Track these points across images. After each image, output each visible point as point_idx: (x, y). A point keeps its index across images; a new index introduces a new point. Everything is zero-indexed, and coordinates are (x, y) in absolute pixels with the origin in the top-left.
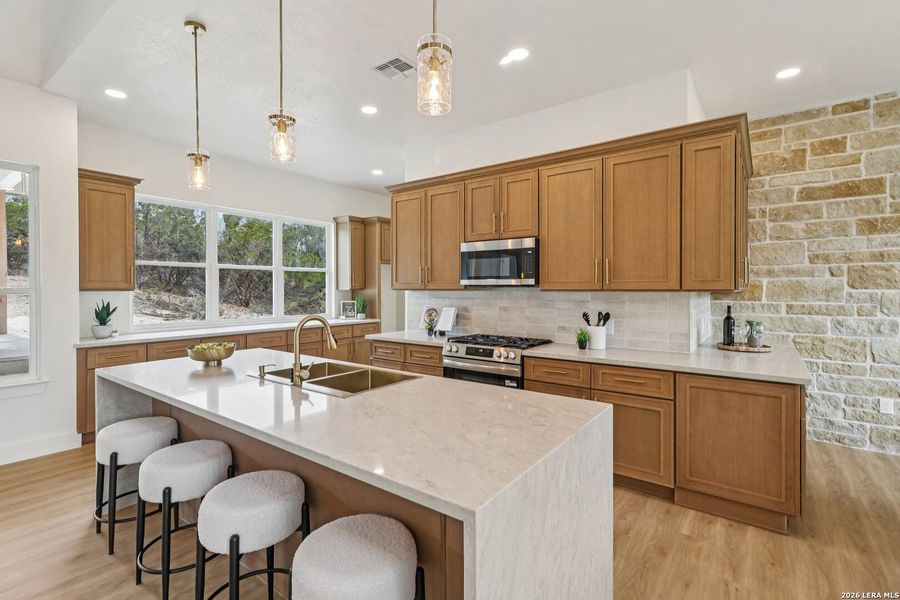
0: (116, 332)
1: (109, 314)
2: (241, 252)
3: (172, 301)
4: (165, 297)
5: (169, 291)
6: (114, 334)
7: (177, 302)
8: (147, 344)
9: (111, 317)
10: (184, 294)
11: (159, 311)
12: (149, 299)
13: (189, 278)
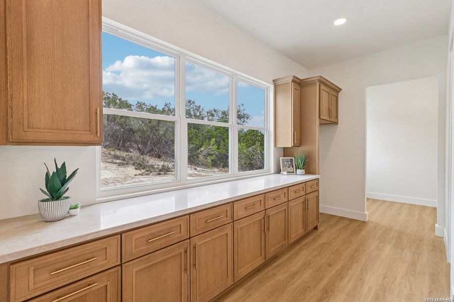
0: (76, 208)
1: (64, 182)
2: (156, 128)
3: (122, 155)
4: (118, 153)
5: (119, 149)
6: (73, 212)
7: (124, 156)
8: (121, 233)
9: (69, 185)
10: (127, 151)
11: (115, 161)
12: (110, 154)
13: (128, 143)
